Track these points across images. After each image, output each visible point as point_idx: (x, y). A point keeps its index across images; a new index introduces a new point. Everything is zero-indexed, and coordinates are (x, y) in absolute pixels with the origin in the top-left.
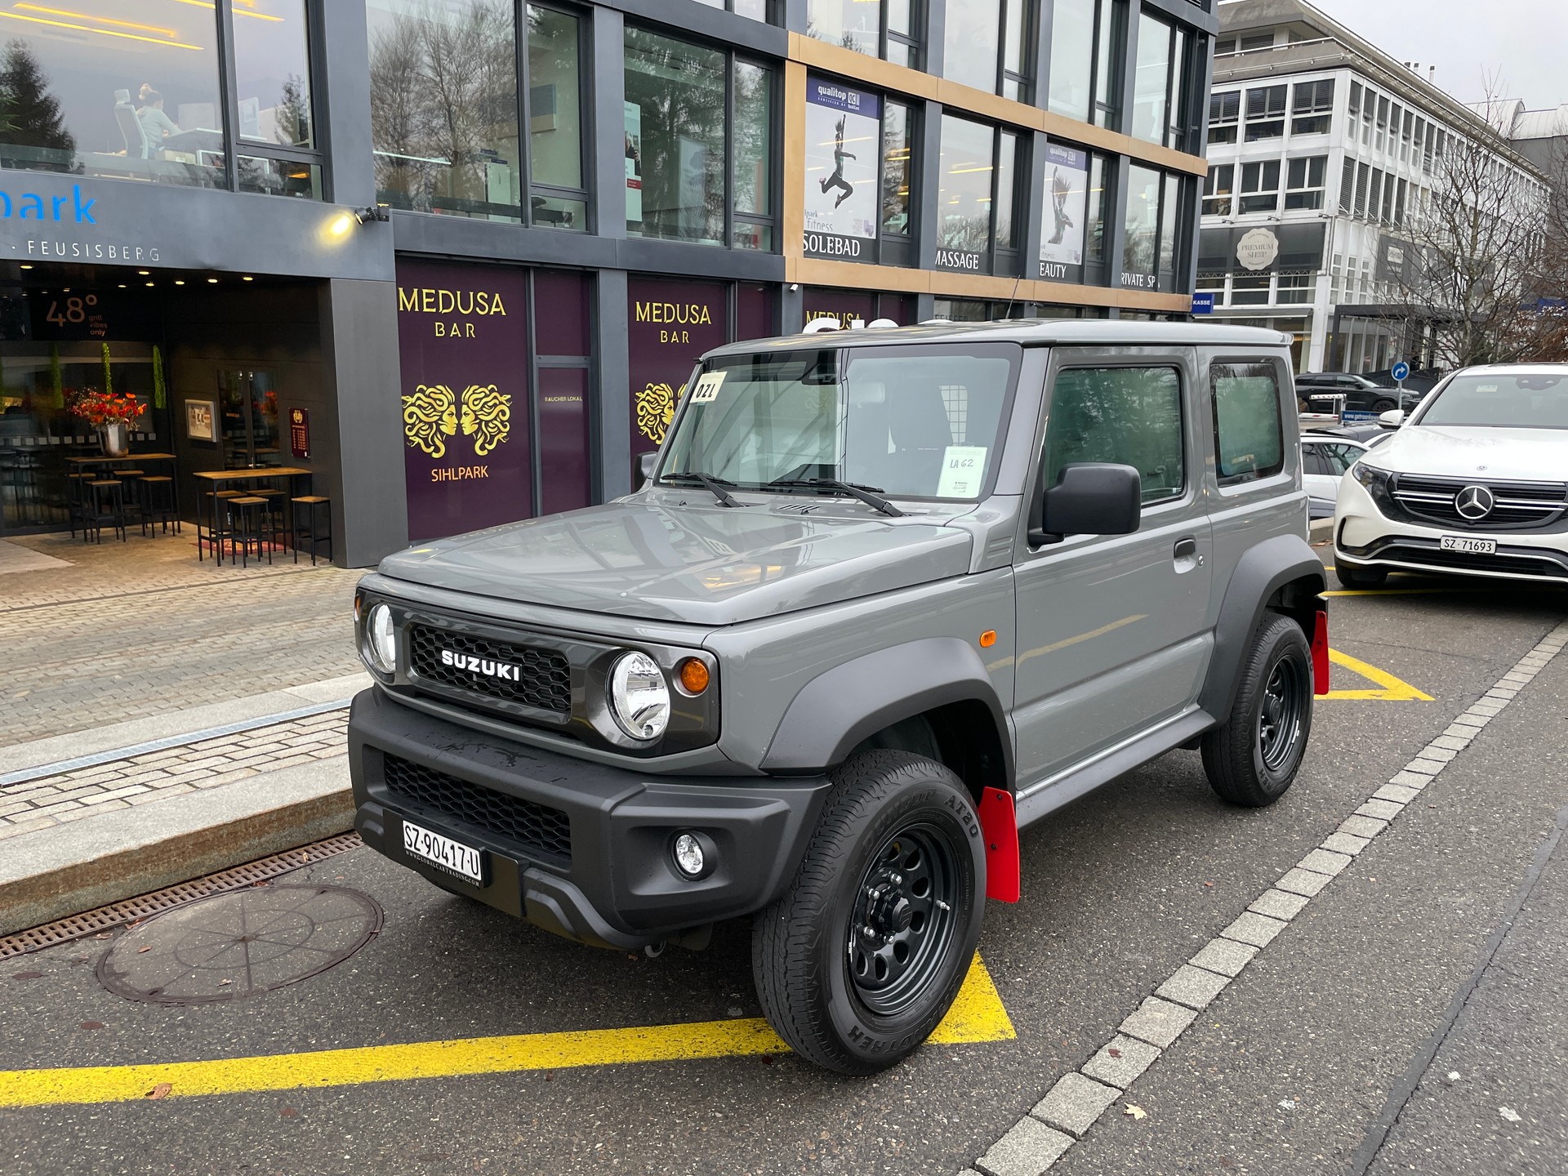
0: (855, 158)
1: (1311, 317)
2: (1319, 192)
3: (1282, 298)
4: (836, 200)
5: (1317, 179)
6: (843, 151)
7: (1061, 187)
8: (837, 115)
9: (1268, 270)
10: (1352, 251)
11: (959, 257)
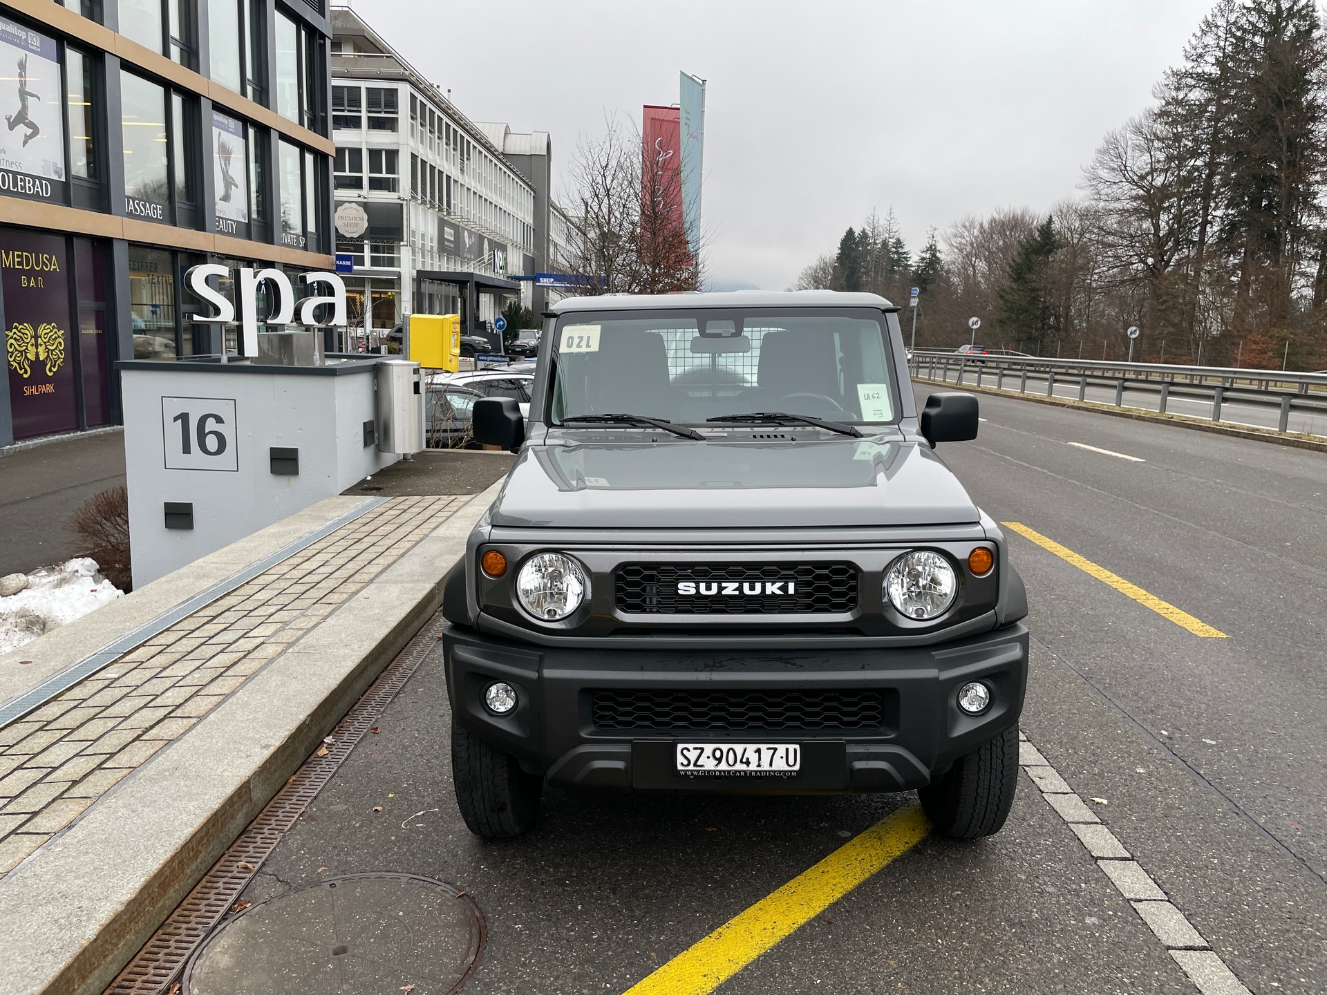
0: (39, 98)
1: (399, 278)
2: (394, 179)
3: (375, 262)
4: (23, 138)
5: (392, 168)
6: (27, 90)
7: (225, 151)
8: (20, 53)
9: (361, 238)
10: (422, 229)
11: (144, 206)
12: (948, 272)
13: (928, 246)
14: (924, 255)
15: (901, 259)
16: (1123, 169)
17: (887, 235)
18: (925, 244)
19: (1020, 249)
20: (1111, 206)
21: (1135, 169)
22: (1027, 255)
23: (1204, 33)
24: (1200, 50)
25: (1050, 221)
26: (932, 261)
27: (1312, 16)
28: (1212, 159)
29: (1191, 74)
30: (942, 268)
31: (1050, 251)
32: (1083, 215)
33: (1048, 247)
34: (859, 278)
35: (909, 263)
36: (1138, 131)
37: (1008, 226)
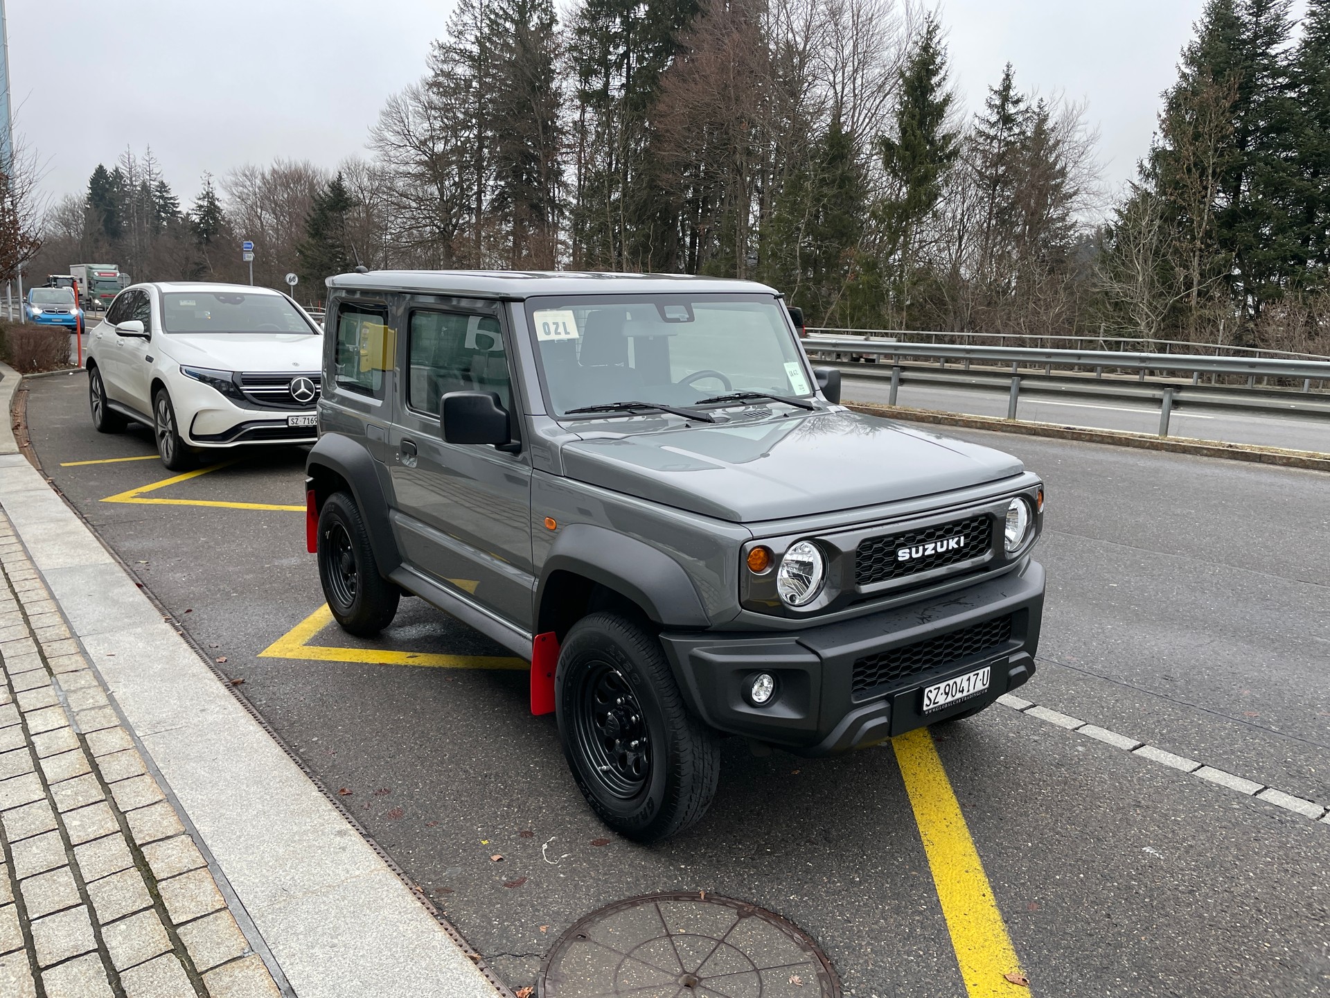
12: (229, 222)
13: (204, 193)
14: (201, 202)
15: (168, 206)
16: (407, 134)
17: (148, 177)
18: (201, 191)
19: (314, 205)
20: (402, 168)
21: (417, 134)
22: (322, 210)
23: (463, 11)
24: (460, 28)
25: (340, 177)
26: (211, 210)
27: (551, 12)
28: (480, 132)
29: (455, 49)
30: (223, 219)
31: (344, 208)
32: (372, 175)
33: (341, 204)
34: (120, 223)
35: (178, 210)
36: (416, 97)
37: (293, 179)
